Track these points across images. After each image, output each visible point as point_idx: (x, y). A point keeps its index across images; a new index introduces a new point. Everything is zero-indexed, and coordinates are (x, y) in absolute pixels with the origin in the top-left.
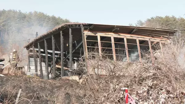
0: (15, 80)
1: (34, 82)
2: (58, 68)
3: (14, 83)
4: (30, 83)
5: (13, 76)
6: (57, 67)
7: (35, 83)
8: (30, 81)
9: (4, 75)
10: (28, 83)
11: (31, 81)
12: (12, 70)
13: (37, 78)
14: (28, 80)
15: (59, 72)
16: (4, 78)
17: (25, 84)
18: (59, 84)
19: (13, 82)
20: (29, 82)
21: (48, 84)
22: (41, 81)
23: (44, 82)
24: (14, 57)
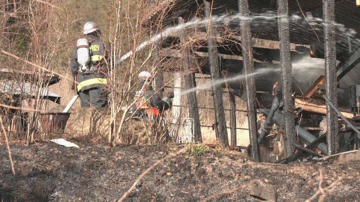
0: (130, 164)
1: (221, 175)
2: (307, 114)
3: (125, 178)
4: (204, 182)
5: (118, 145)
6: (303, 107)
7: (227, 183)
8: (204, 172)
9: (73, 140)
10: (194, 183)
11: (209, 169)
12: (113, 119)
13: (233, 158)
14: (193, 165)
15: (311, 132)
16: (77, 158)
17: (180, 183)
18: (347, 188)
19: (122, 173)
20: (199, 176)
21: (290, 188)
22: (257, 170)
23: (272, 175)
24: (95, 58)
